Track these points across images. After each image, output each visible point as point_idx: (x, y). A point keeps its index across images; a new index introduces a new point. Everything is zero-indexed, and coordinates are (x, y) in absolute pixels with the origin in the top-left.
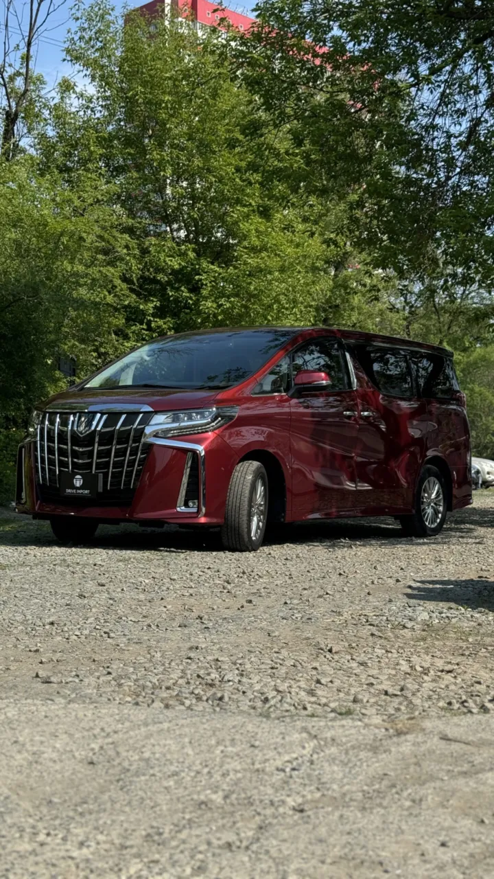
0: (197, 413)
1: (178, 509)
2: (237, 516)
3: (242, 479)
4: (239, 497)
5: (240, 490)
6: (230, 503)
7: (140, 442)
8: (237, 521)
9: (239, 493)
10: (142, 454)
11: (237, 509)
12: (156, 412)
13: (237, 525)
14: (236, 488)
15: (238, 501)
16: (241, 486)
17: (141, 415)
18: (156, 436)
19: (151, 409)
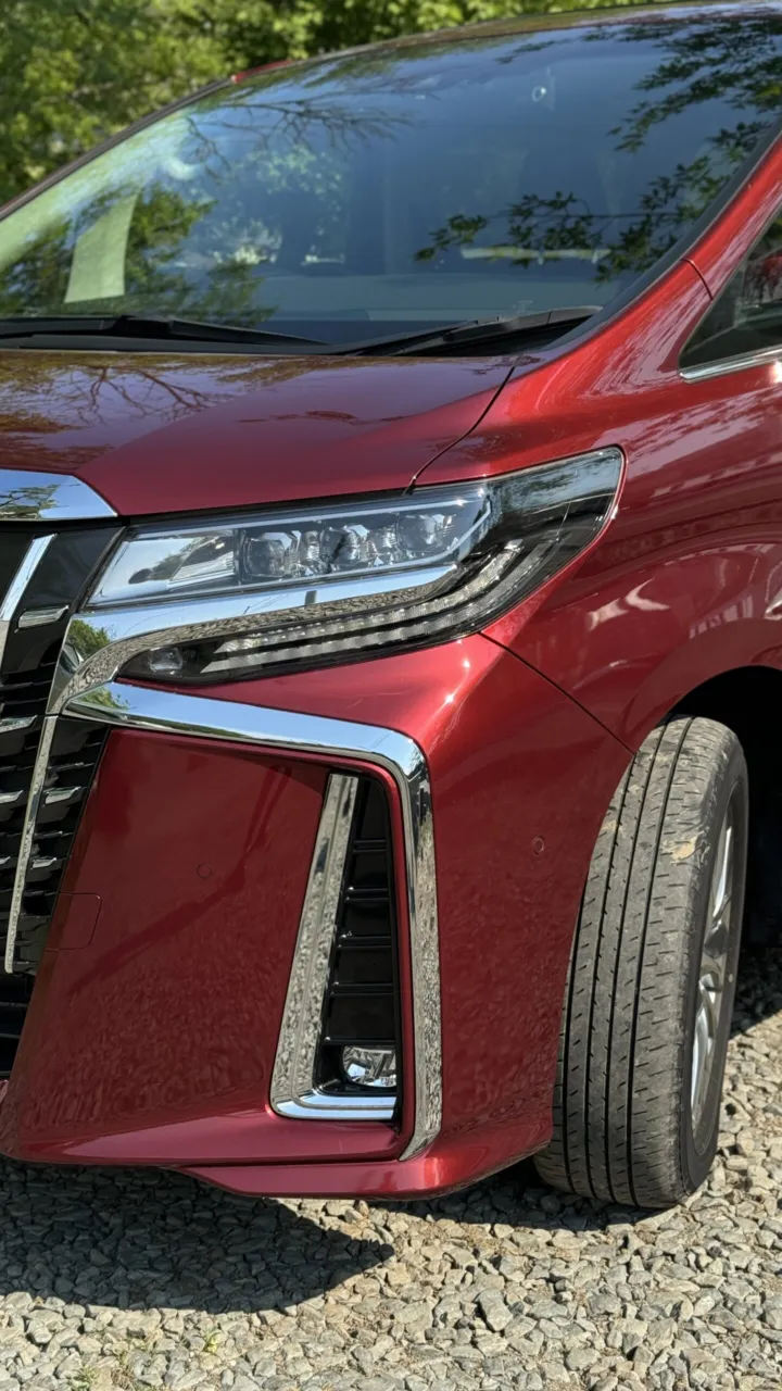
0: (377, 525)
1: (288, 1108)
2: (619, 1076)
3: (643, 859)
4: (628, 969)
5: (632, 929)
6: (580, 1005)
7: (40, 710)
8: (618, 1099)
9: (631, 948)
10: (60, 780)
11: (621, 1041)
12: (129, 525)
13: (618, 1119)
14: (613, 917)
15: (625, 997)
16: (637, 905)
17: (39, 547)
18: (135, 673)
19: (103, 510)
